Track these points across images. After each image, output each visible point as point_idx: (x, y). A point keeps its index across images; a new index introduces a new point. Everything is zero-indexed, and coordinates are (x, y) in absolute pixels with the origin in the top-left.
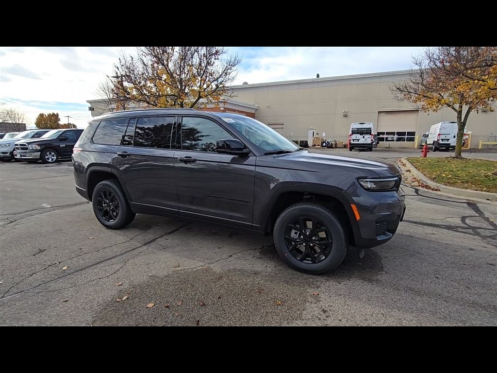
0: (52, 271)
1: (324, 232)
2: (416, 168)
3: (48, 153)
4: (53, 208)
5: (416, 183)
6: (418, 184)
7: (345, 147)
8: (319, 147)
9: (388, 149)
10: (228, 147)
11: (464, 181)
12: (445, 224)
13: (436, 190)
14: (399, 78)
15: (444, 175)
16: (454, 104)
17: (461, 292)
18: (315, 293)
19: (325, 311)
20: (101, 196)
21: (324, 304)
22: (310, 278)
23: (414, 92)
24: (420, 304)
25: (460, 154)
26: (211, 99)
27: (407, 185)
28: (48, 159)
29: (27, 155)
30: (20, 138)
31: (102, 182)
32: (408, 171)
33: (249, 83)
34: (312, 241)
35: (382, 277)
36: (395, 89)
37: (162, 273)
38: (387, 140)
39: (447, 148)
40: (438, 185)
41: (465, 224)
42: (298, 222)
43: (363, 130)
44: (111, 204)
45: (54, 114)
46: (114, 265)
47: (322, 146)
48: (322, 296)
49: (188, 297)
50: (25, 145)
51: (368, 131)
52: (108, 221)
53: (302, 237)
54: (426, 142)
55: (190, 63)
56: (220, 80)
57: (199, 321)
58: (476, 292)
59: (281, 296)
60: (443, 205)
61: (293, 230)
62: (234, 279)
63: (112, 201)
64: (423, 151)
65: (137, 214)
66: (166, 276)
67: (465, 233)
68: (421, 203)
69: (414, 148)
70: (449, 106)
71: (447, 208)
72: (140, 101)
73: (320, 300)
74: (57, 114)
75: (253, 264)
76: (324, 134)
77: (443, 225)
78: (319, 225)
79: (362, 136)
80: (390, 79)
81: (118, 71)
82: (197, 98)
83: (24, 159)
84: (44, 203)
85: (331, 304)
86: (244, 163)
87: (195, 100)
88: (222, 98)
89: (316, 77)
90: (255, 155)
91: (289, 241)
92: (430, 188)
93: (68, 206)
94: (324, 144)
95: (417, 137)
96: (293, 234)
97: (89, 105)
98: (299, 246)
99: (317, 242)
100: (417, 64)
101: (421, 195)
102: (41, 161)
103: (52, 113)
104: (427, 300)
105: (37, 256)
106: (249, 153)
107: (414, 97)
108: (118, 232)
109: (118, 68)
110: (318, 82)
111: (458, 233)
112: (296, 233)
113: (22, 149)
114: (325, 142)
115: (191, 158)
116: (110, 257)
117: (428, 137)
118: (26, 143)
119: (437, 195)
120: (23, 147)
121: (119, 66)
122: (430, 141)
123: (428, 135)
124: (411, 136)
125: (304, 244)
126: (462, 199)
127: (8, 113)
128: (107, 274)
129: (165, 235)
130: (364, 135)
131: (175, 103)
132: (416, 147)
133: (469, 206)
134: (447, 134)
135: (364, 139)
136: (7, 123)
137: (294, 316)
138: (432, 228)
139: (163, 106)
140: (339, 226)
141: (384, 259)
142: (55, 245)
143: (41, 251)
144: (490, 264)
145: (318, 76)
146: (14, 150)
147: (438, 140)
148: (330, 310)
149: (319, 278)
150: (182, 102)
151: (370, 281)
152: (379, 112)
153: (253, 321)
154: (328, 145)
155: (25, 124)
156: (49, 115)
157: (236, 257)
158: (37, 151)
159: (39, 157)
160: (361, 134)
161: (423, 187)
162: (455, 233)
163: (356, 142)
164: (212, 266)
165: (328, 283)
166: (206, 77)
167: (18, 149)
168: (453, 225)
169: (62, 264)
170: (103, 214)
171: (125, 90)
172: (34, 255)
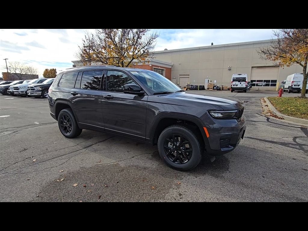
0: (27, 161)
1: (188, 144)
2: (272, 104)
3: (46, 92)
4: (40, 125)
5: (269, 114)
6: (270, 115)
7: (229, 89)
8: (212, 89)
9: (258, 91)
10: (131, 89)
11: (303, 113)
12: (281, 142)
13: (282, 119)
14: (263, 45)
15: (289, 109)
16: (301, 61)
17: (276, 187)
18: (178, 183)
19: (180, 195)
20: (62, 118)
21: (181, 190)
22: (179, 173)
23: (273, 54)
24: (245, 194)
25: (305, 95)
26: (140, 59)
27: (263, 115)
28: (46, 96)
29: (34, 93)
30: (31, 83)
31: (63, 110)
32: (266, 106)
33: (168, 50)
34: (180, 150)
35: (227, 175)
36: (260, 52)
37: (88, 166)
38: (257, 85)
39: (298, 91)
40: (283, 115)
41: (296, 142)
42: (172, 137)
43: (241, 78)
44: (68, 123)
45: (53, 69)
46: (63, 160)
47: (214, 89)
48: (182, 185)
49: (99, 181)
50: (33, 87)
51: (244, 80)
52: (66, 133)
53: (174, 147)
54: (284, 87)
55: (127, 37)
56: (146, 48)
57: (101, 196)
58: (288, 188)
59: (156, 184)
60: (283, 129)
61: (169, 142)
62: (130, 171)
63: (68, 121)
64: (279, 93)
65: (83, 130)
66: (90, 168)
67: (294, 148)
68: (269, 127)
69: (276, 91)
70: (298, 63)
71: (286, 131)
72: (98, 61)
73: (180, 187)
74: (55, 69)
75: (145, 163)
76: (215, 81)
77: (280, 142)
78: (184, 140)
79: (240, 83)
80: (258, 46)
81: (84, 43)
82: (131, 59)
83: (33, 95)
84: (36, 121)
85: (186, 190)
86: (142, 100)
87: (130, 60)
88: (146, 59)
89: (211, 45)
90: (148, 95)
91: (167, 149)
92: (277, 117)
93: (49, 123)
94: (215, 88)
95: (277, 84)
96: (170, 145)
97: (73, 64)
98: (173, 152)
99: (184, 151)
100: (276, 35)
101: (270, 122)
102: (42, 97)
103: (52, 69)
104: (251, 191)
105: (22, 152)
106: (144, 93)
107: (273, 57)
108: (72, 140)
109: (84, 41)
110: (213, 48)
111: (289, 148)
112: (171, 144)
113: (32, 90)
114: (215, 86)
115: (110, 96)
116: (62, 155)
117: (285, 83)
118: (34, 86)
119: (281, 122)
120: (32, 89)
121: (85, 40)
122: (286, 86)
123: (285, 82)
124: (274, 83)
125: (176, 151)
126: (298, 125)
127: (28, 69)
128: (57, 165)
129: (99, 142)
130: (241, 82)
131: (118, 62)
132: (277, 90)
133: (301, 130)
134: (299, 82)
135: (241, 85)
136: (28, 75)
137: (160, 197)
138: (271, 144)
139: (111, 64)
140: (196, 140)
141: (231, 163)
142: (34, 147)
143: (25, 150)
144: (304, 170)
145: (212, 44)
146: (28, 90)
147: (292, 86)
148: (184, 194)
149: (184, 173)
150: (123, 62)
151: (217, 177)
152: (252, 67)
153: (133, 198)
154: (217, 88)
155: (38, 75)
156: (51, 70)
157: (137, 158)
158: (40, 91)
159: (41, 94)
160: (239, 81)
161: (273, 116)
162: (286, 148)
163: (235, 87)
164: (120, 163)
165: (189, 177)
166: (137, 46)
167: (29, 89)
168: (286, 142)
169: (34, 157)
170: (64, 129)
171: (88, 54)
172: (21, 152)
